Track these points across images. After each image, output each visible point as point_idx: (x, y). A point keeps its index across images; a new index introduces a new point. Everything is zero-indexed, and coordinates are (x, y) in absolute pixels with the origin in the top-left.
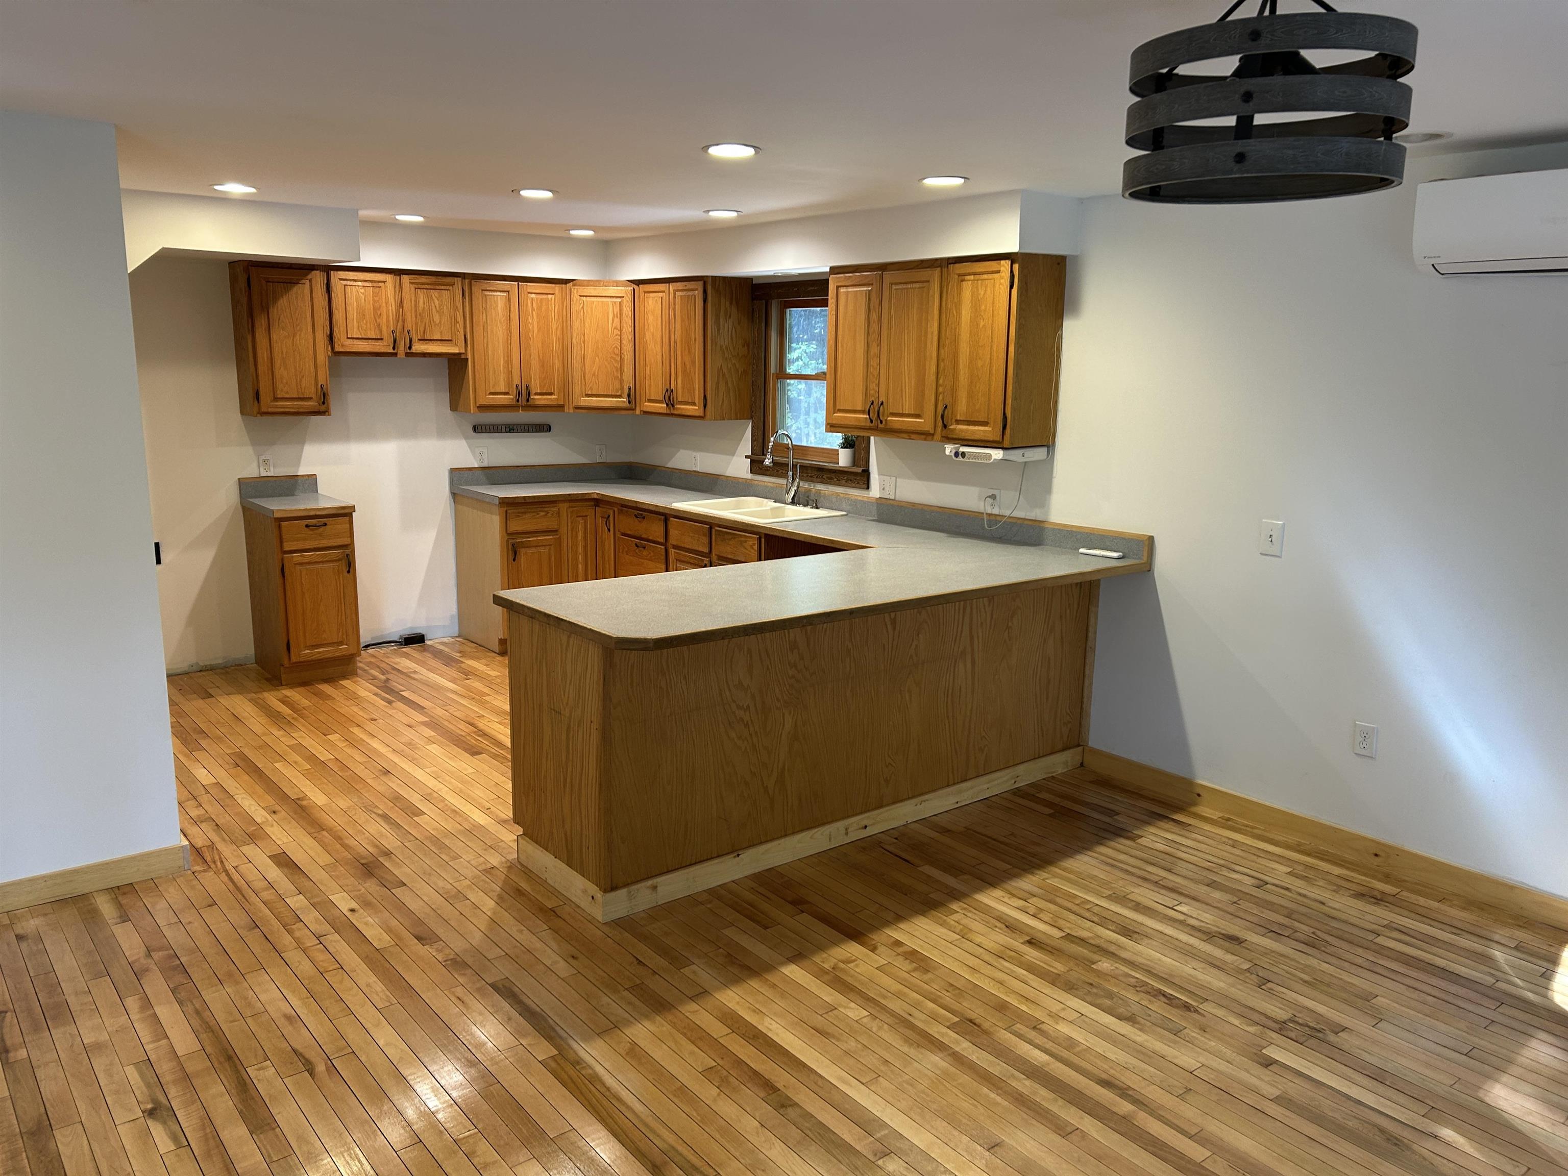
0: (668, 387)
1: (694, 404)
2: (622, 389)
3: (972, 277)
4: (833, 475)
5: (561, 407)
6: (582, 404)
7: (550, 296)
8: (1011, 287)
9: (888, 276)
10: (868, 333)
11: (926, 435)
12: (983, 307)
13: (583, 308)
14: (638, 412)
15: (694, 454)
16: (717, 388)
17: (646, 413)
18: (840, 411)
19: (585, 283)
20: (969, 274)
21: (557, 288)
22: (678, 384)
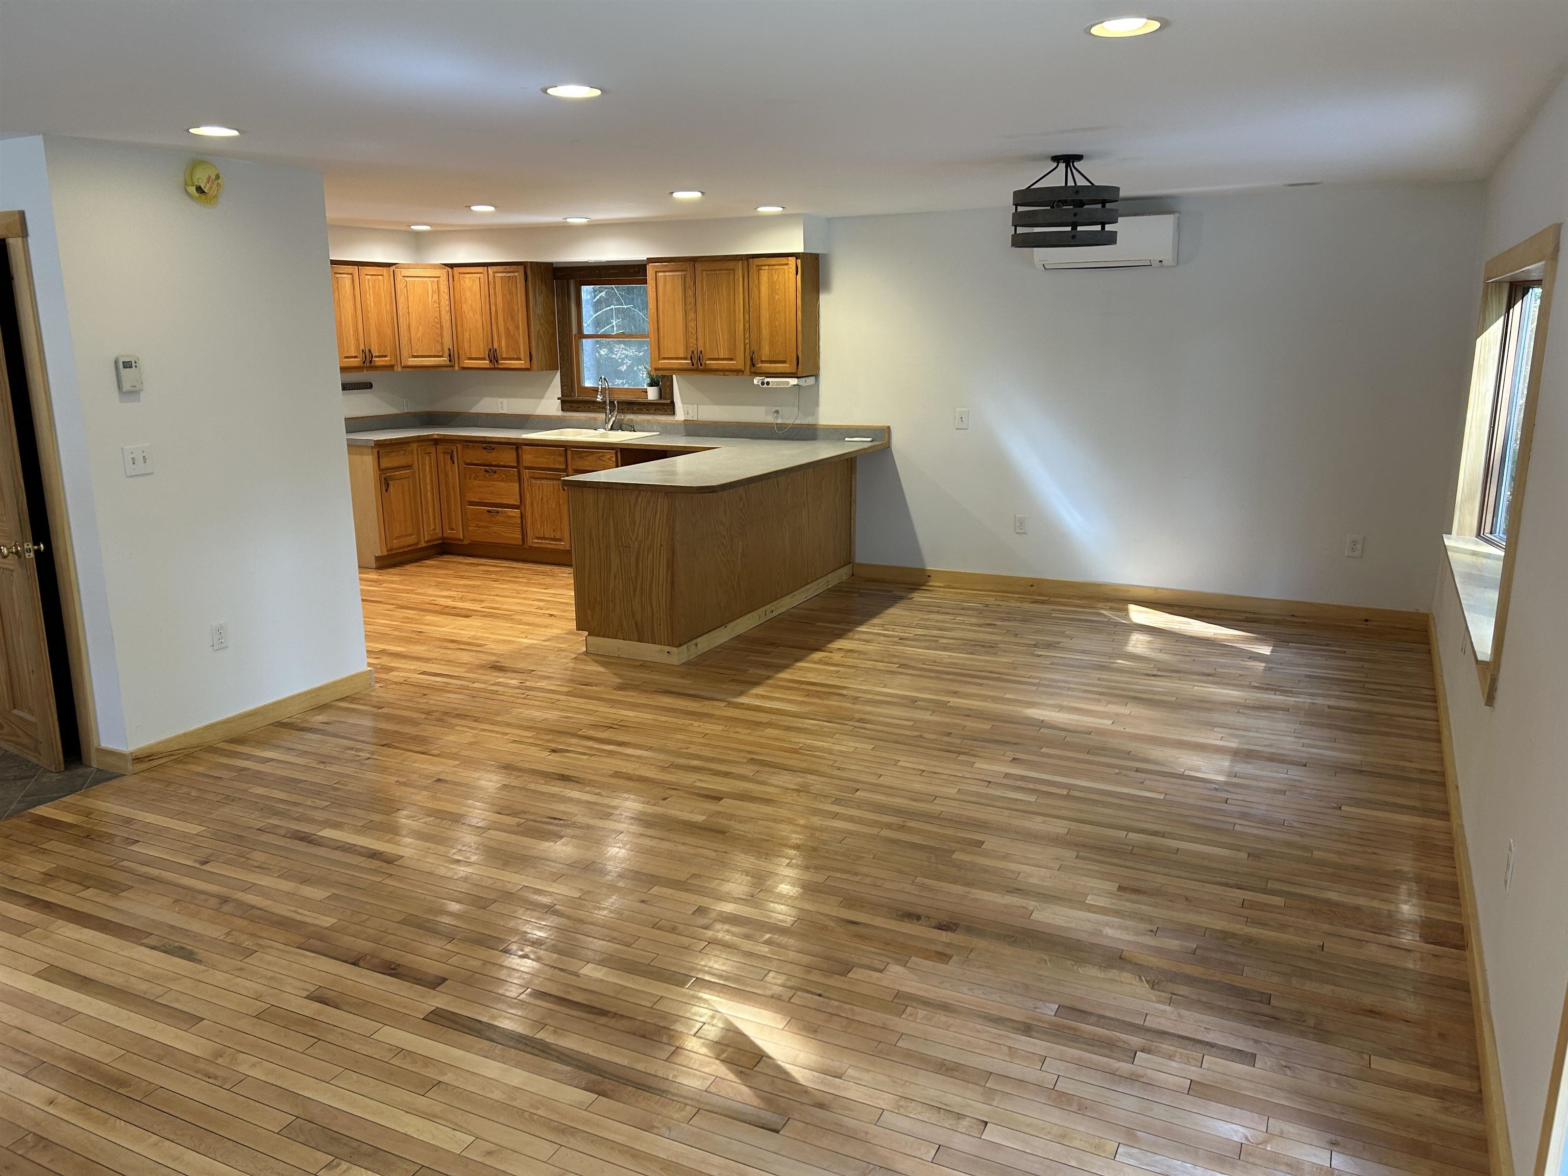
0: (490, 347)
1: (520, 359)
2: (443, 350)
3: (767, 267)
4: (642, 407)
5: (392, 366)
6: (410, 364)
7: (380, 277)
8: (797, 274)
9: (699, 266)
10: (685, 304)
11: (738, 372)
12: (777, 287)
13: (406, 286)
14: (457, 368)
15: (500, 400)
16: (538, 345)
17: (464, 368)
18: (664, 358)
19: (406, 266)
20: (765, 266)
21: (384, 270)
22: (502, 345)
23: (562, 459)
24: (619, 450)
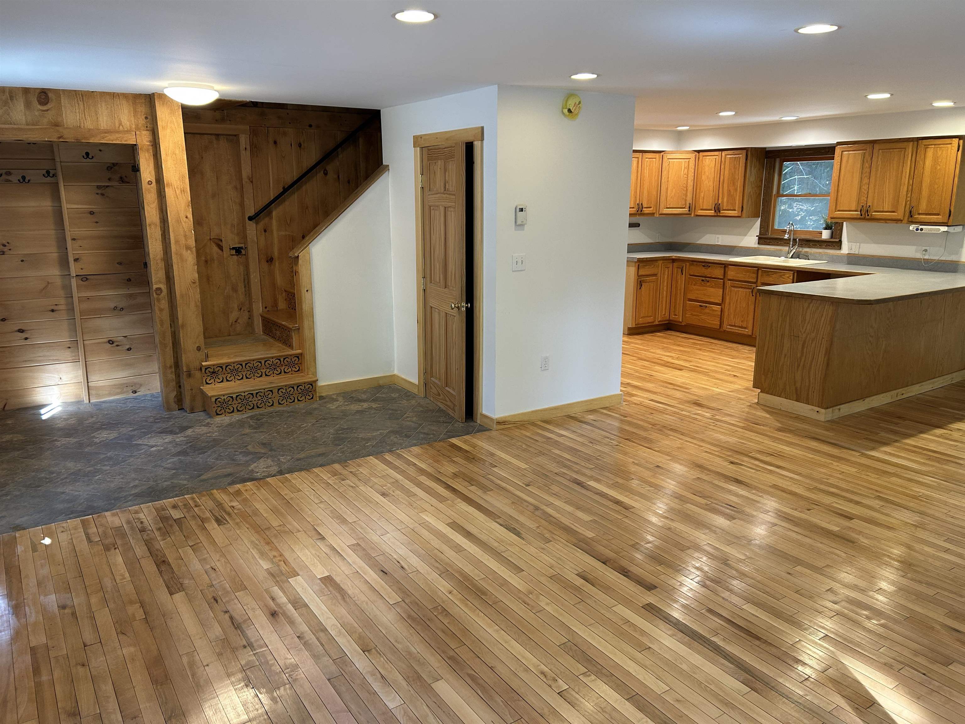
0: (716, 202)
1: (735, 210)
2: (686, 204)
3: (933, 146)
4: (817, 244)
5: (654, 214)
6: (664, 212)
7: (654, 159)
8: (958, 151)
9: (877, 147)
10: (862, 173)
11: (898, 221)
12: (940, 161)
13: (669, 164)
14: (692, 215)
15: (718, 236)
16: (748, 201)
17: (697, 215)
18: (839, 211)
19: (670, 152)
20: (932, 145)
21: (657, 155)
22: (724, 201)
23: (755, 276)
24: (796, 272)
